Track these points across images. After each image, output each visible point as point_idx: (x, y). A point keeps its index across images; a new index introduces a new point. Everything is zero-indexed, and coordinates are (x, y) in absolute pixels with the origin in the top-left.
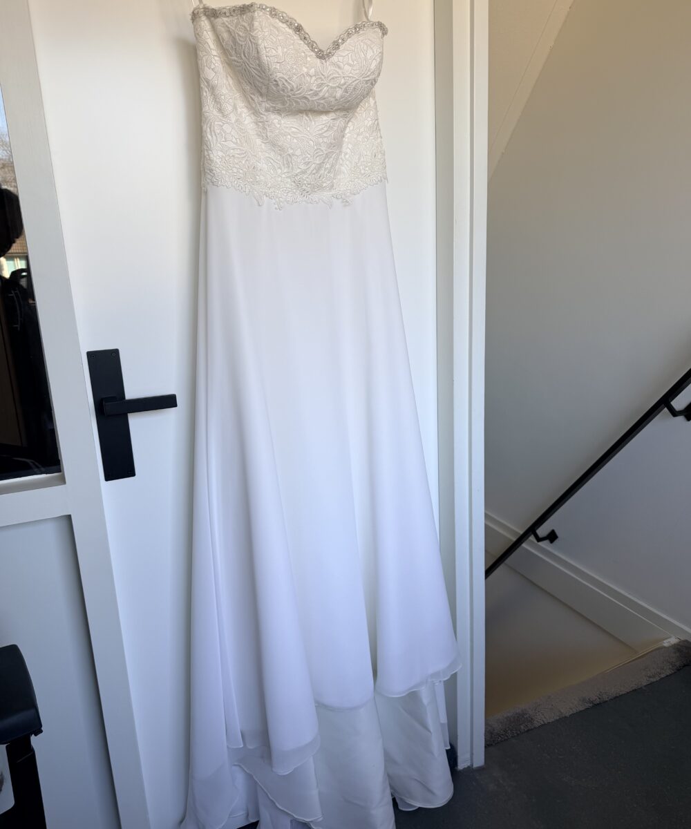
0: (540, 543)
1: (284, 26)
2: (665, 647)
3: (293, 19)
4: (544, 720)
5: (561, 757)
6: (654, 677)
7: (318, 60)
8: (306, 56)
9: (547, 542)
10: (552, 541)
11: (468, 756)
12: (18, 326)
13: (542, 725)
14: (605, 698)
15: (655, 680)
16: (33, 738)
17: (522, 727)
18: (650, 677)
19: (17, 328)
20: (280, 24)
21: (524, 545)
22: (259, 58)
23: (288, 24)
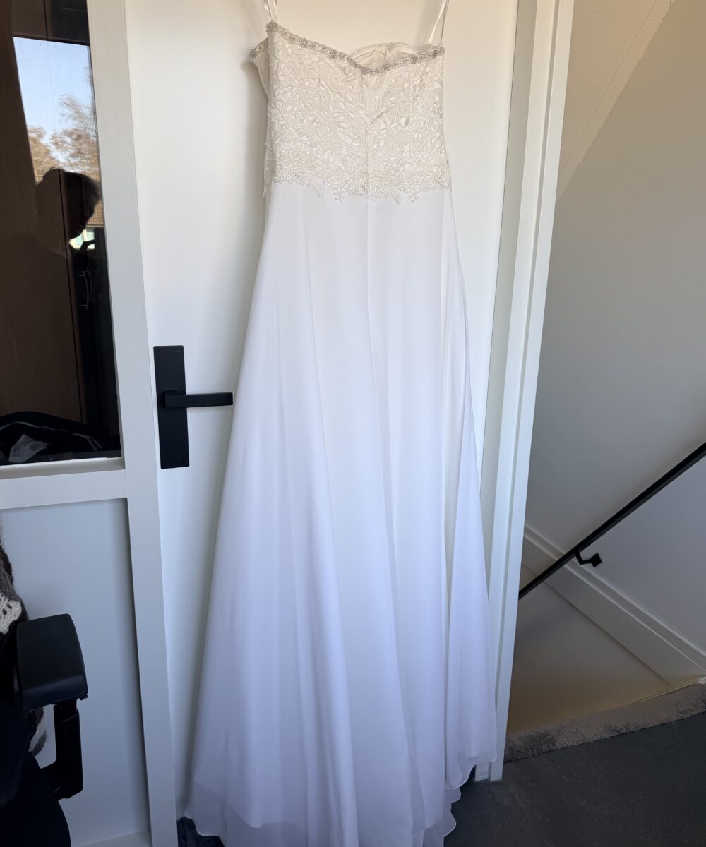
0: (583, 566)
2: (701, 685)
4: (567, 742)
5: (580, 781)
6: (685, 713)
9: (590, 565)
10: (595, 565)
11: (486, 769)
12: (86, 306)
13: (563, 748)
14: (632, 728)
15: (685, 716)
16: (78, 701)
17: (544, 747)
18: (681, 713)
19: (85, 307)
21: (566, 566)
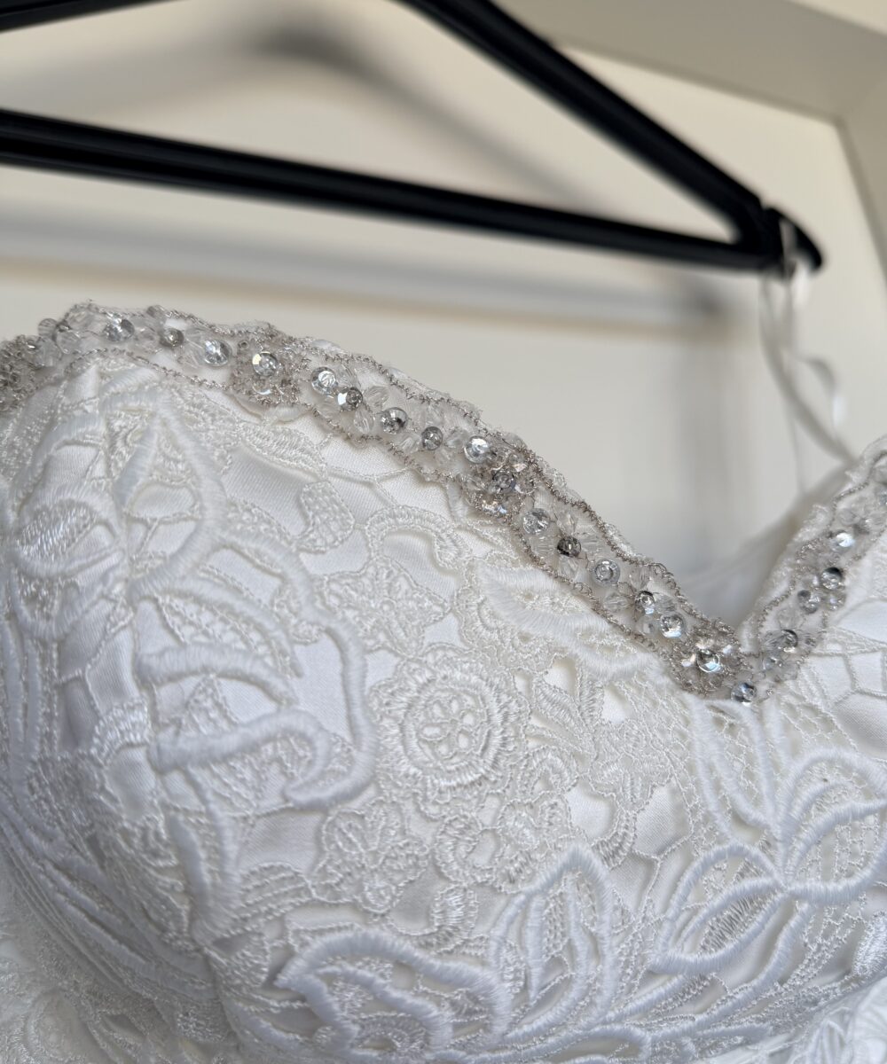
1: (373, 463)
3: (446, 401)
7: (696, 706)
8: (585, 687)
20: (337, 453)
22: (77, 784)
23: (409, 441)
